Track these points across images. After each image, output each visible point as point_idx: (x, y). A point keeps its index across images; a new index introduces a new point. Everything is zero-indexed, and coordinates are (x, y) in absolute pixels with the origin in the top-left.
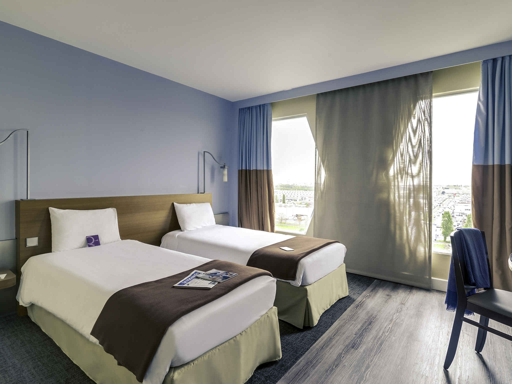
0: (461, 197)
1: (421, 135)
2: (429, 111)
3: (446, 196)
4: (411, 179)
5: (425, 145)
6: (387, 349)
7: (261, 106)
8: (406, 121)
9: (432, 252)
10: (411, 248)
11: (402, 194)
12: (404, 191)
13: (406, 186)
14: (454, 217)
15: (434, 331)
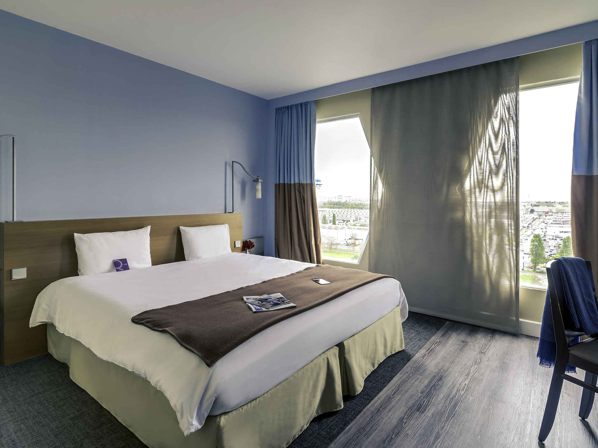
0: (555, 216)
1: (505, 138)
2: (514, 107)
3: (535, 215)
4: (492, 194)
5: (509, 151)
6: (462, 413)
7: (303, 104)
8: (485, 120)
9: (520, 287)
10: (493, 281)
11: (480, 212)
12: (483, 208)
13: (486, 203)
14: (546, 241)
15: (524, 390)
